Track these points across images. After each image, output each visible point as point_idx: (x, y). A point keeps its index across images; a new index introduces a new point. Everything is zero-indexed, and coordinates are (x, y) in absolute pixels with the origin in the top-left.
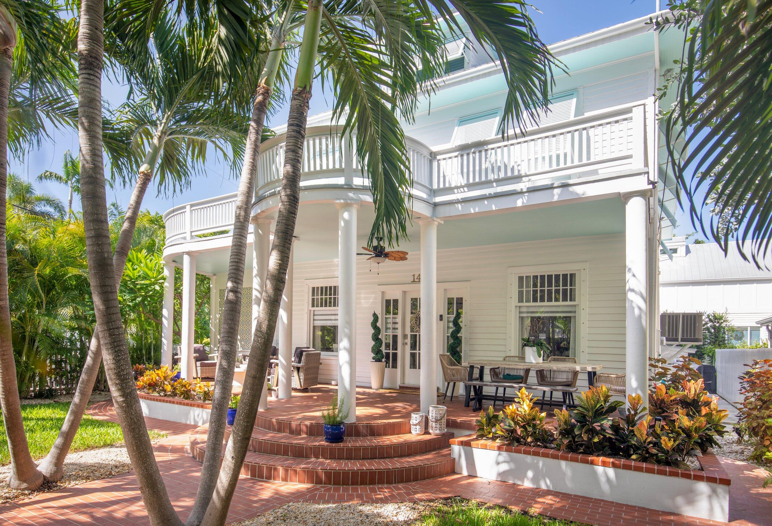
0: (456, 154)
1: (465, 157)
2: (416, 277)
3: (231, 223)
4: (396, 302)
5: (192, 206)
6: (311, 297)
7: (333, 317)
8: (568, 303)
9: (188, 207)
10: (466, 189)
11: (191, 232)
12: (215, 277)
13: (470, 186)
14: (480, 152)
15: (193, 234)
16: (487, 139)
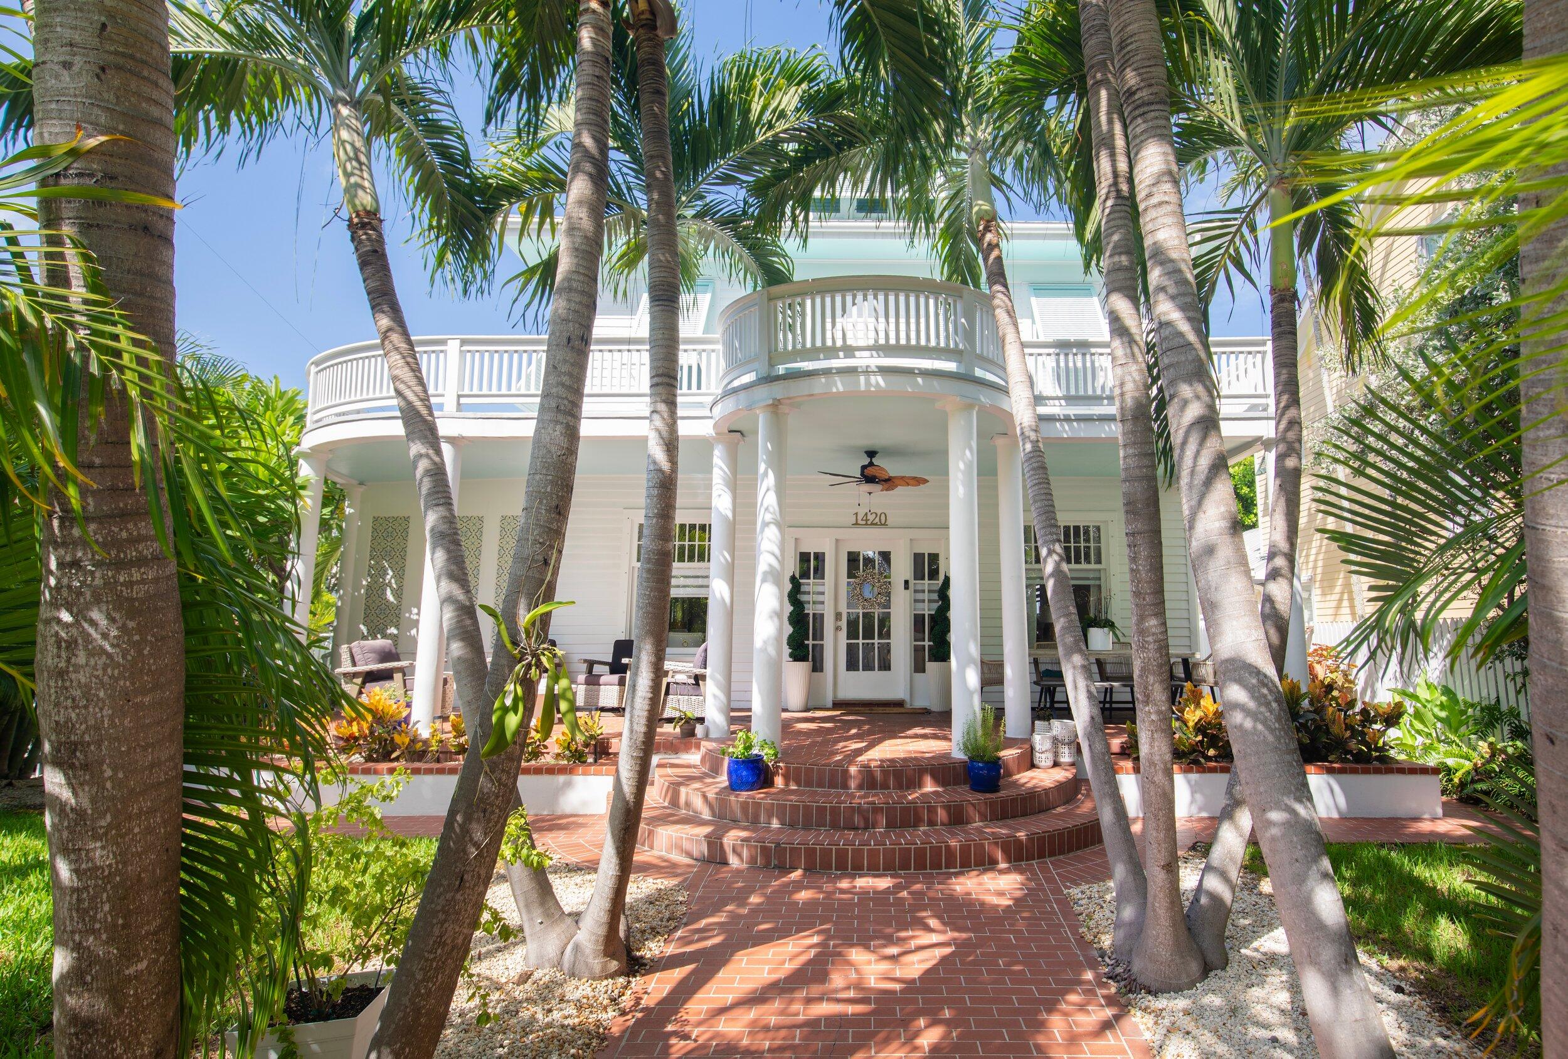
0: (1051, 351)
1: (1062, 357)
2: (860, 517)
3: (533, 391)
4: (820, 557)
5: (464, 342)
6: (636, 543)
7: (700, 582)
8: (1093, 566)
9: (453, 346)
10: (1063, 402)
11: (459, 396)
12: (362, 489)
13: (1070, 399)
14: (1084, 355)
15: (463, 400)
16: (1091, 339)
